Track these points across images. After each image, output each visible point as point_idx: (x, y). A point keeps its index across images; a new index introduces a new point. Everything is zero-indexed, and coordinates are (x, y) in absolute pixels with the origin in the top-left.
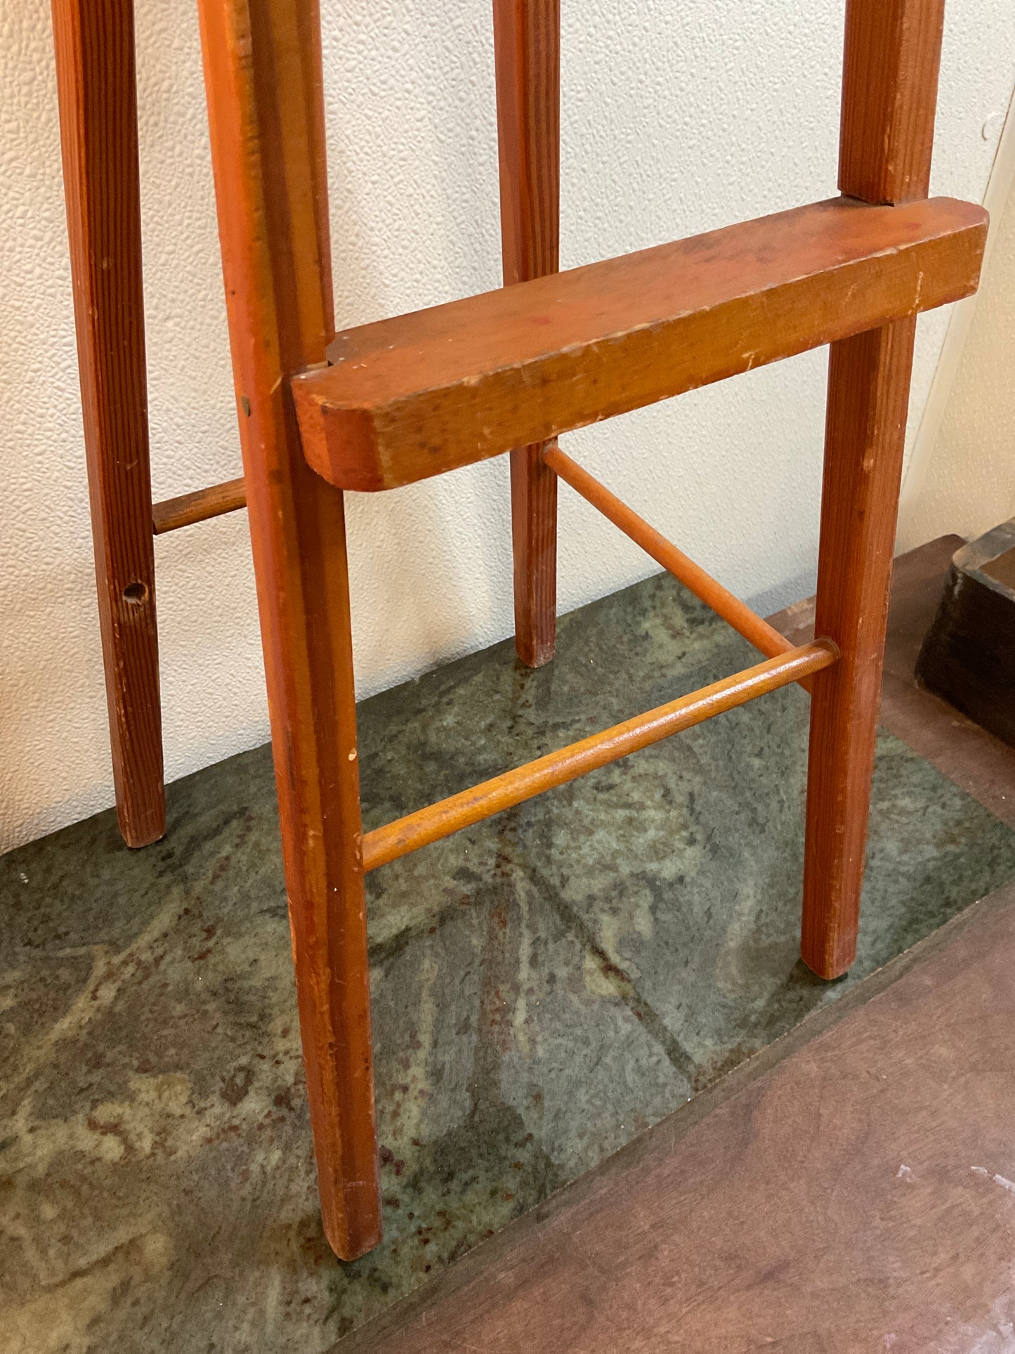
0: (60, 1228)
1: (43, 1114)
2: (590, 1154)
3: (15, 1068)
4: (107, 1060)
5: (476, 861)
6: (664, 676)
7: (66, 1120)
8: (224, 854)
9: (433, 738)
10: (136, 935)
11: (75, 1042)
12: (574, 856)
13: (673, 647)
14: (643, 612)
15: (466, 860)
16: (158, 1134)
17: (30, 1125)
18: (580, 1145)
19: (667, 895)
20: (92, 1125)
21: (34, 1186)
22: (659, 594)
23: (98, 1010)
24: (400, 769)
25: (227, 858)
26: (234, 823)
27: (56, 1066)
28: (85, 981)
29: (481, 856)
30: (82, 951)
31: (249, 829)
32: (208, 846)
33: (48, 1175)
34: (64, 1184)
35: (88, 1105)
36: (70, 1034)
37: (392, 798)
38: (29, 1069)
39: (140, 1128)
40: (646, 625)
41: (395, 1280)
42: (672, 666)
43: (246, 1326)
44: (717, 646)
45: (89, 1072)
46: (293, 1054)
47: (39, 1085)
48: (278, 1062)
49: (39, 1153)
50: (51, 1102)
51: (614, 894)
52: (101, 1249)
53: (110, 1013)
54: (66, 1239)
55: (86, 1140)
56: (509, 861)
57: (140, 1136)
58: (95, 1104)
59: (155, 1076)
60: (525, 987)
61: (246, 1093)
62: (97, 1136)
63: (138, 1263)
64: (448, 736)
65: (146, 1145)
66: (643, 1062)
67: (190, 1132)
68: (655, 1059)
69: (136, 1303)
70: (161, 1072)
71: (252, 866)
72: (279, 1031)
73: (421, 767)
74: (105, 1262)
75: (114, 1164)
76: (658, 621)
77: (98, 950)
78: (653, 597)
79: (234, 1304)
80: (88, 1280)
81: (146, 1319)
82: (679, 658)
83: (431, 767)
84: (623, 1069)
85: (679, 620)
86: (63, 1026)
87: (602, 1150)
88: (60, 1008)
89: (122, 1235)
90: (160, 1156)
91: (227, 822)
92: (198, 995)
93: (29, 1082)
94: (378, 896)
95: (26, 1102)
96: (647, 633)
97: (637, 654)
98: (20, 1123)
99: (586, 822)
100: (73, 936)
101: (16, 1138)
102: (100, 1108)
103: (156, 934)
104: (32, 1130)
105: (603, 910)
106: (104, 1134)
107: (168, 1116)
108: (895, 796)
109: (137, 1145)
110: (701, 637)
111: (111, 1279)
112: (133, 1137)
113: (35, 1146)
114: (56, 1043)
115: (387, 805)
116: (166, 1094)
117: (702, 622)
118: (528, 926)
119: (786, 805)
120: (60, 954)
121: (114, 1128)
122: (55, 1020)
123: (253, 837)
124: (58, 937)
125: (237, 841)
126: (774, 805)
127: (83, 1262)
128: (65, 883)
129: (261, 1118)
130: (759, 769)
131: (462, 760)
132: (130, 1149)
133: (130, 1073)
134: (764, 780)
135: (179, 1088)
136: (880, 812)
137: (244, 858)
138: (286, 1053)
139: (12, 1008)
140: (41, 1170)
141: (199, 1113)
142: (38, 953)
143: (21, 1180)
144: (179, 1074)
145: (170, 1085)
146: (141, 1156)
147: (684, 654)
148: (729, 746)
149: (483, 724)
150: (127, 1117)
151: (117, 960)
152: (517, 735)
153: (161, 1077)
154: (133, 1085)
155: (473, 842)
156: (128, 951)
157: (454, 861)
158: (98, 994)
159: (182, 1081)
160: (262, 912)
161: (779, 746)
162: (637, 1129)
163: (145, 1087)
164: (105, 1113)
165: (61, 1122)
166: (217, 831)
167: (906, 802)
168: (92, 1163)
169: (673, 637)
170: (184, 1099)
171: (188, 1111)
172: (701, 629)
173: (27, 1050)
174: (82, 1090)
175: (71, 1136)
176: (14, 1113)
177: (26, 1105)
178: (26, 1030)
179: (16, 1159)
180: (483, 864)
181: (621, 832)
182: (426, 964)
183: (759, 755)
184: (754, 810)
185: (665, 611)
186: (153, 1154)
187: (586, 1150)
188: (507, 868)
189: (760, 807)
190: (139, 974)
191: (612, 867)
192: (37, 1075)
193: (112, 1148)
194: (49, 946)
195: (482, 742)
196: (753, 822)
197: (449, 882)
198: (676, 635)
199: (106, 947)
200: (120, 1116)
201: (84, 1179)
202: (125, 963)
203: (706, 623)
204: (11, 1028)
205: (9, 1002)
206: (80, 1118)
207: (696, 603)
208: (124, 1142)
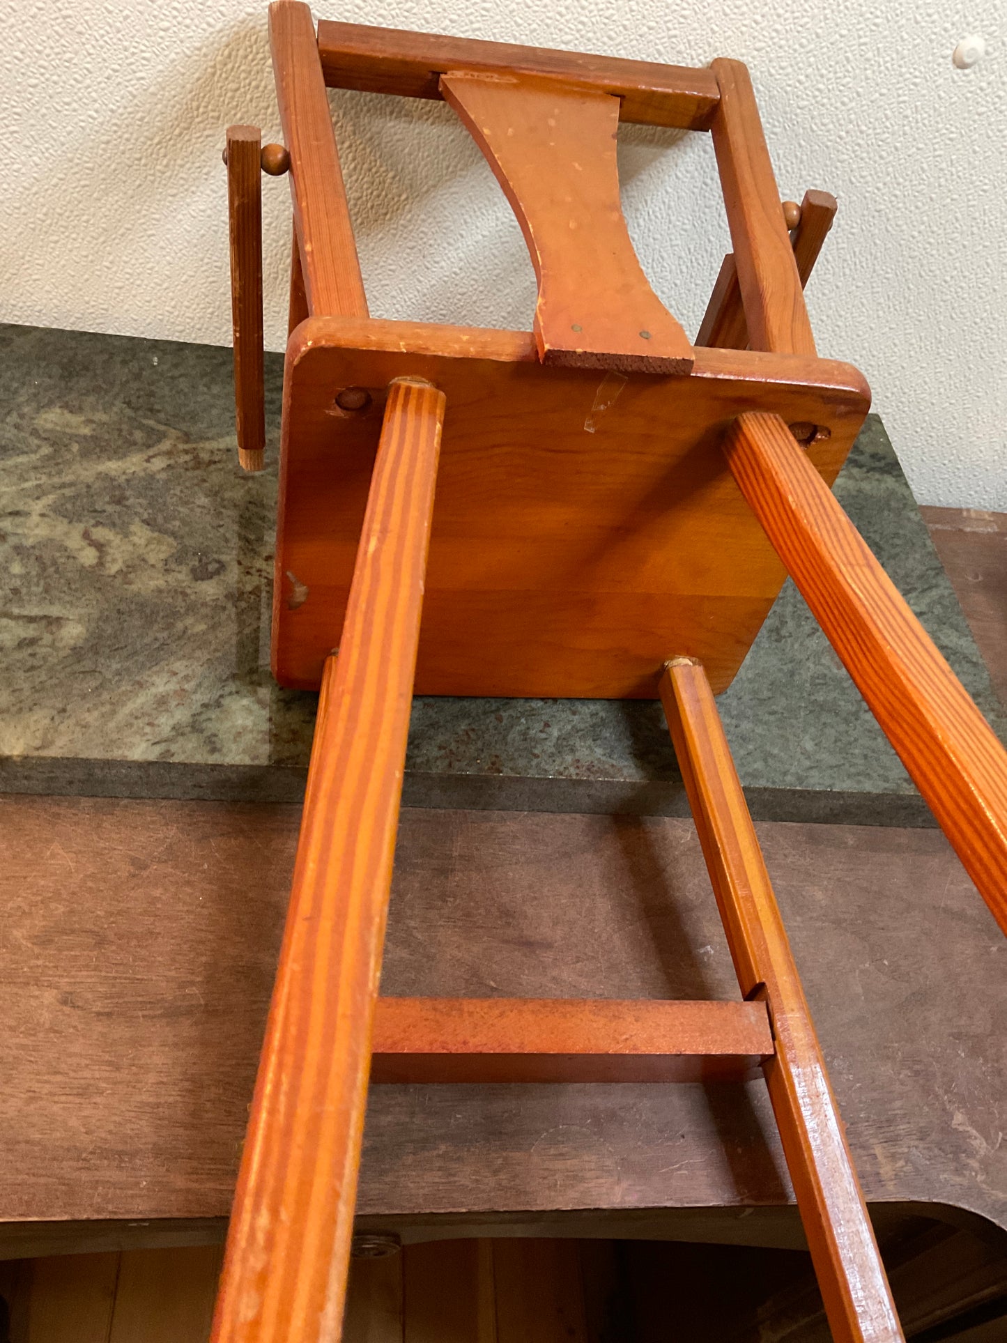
0: (17, 583)
1: (59, 510)
2: (438, 763)
3: (59, 473)
4: (128, 503)
7: (70, 522)
10: (208, 439)
11: (112, 480)
16: (128, 567)
17: (44, 511)
18: (435, 753)
20: (86, 535)
21: (18, 549)
23: (145, 470)
27: (88, 487)
28: (149, 447)
30: (162, 428)
33: (33, 547)
34: (39, 559)
35: (92, 522)
36: (113, 473)
38: (68, 478)
39: (118, 556)
41: (225, 750)
43: (96, 714)
44: (860, 491)
45: (109, 503)
46: (264, 574)
47: (68, 492)
48: (248, 573)
49: (37, 531)
50: (69, 506)
52: (35, 611)
53: (152, 477)
54: (15, 591)
55: (74, 541)
57: (114, 560)
58: (98, 524)
59: (153, 531)
61: (211, 578)
62: (84, 543)
63: (52, 633)
65: (113, 569)
66: (532, 732)
67: (151, 578)
68: (543, 736)
69: (33, 655)
70: (160, 531)
72: (265, 554)
74: (31, 620)
75: (83, 567)
77: (173, 433)
79: (100, 695)
80: (12, 623)
81: (33, 668)
84: (512, 727)
86: (112, 466)
87: (450, 765)
88: (119, 454)
89: (55, 611)
90: (118, 582)
92: (223, 500)
93: (63, 486)
95: (51, 497)
98: (38, 507)
100: (162, 416)
101: (28, 514)
102: (100, 528)
103: (222, 446)
104: (43, 515)
106: (90, 545)
107: (144, 560)
109: (107, 565)
110: (850, 476)
111: (30, 631)
112: (109, 558)
113: (37, 526)
114: (100, 473)
116: (153, 546)
117: (861, 466)
119: (818, 634)
120: (145, 422)
121: (100, 547)
122: (109, 459)
124: (151, 410)
126: (807, 629)
127: (16, 611)
128: (181, 380)
129: (208, 599)
132: (101, 564)
133: (137, 519)
135: (164, 548)
138: (259, 571)
139: (85, 437)
140: (29, 542)
141: (166, 570)
142: (129, 412)
143: (12, 540)
144: (171, 540)
145: (159, 542)
146: (107, 572)
150: (114, 544)
151: (181, 446)
153: (156, 534)
154: (133, 528)
156: (194, 446)
158: (153, 460)
159: (169, 545)
162: (489, 769)
163: (141, 534)
164: (100, 533)
165: (66, 521)
168: (68, 557)
170: (162, 556)
171: (160, 565)
172: (854, 471)
173: (76, 467)
174: (95, 511)
175: (66, 534)
176: (38, 498)
177: (50, 499)
178: (85, 454)
179: (17, 526)
184: (784, 622)
186: (114, 577)
187: (437, 759)
189: (791, 624)
190: (192, 464)
192: (72, 484)
193: (89, 556)
194: (140, 413)
196: (776, 630)
199: (180, 434)
200: (109, 542)
201: (54, 563)
202: (186, 452)
203: (865, 469)
204: (75, 447)
205: (86, 431)
206: (81, 527)
207: (869, 450)
208: (100, 558)
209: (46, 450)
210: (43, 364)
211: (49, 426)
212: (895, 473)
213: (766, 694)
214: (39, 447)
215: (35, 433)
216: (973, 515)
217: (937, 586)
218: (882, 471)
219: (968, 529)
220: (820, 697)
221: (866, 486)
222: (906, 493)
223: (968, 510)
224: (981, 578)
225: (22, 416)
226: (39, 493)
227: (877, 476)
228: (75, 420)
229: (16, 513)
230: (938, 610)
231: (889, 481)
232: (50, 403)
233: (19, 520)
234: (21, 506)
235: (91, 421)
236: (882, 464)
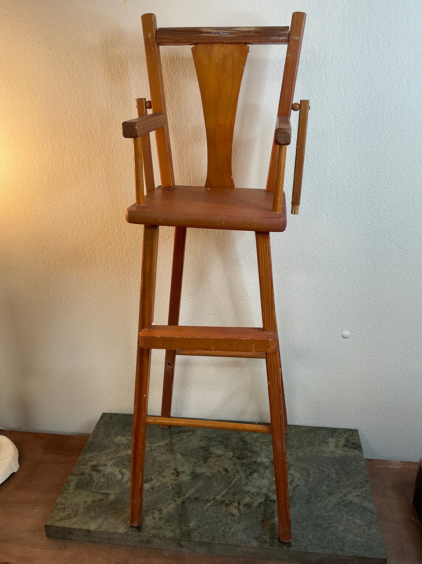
0: (101, 484)
1: (115, 464)
2: (197, 538)
3: (117, 454)
5: (231, 468)
6: (322, 454)
8: (183, 437)
9: (248, 437)
10: (155, 443)
12: (254, 481)
13: (332, 448)
14: (332, 437)
15: (229, 467)
17: (112, 465)
18: (197, 535)
19: (268, 502)
20: (120, 471)
21: (103, 475)
22: (343, 434)
24: (234, 440)
25: (183, 438)
26: (191, 432)
27: (123, 458)
29: (233, 468)
31: (192, 435)
32: (182, 434)
33: (107, 474)
34: (108, 478)
35: (122, 467)
37: (226, 445)
38: (119, 455)
39: (126, 477)
40: (330, 440)
41: (142, 531)
42: (326, 453)
43: (113, 519)
44: (346, 455)
45: (127, 462)
47: (118, 459)
48: (158, 481)
49: (109, 470)
50: (117, 463)
51: (255, 494)
52: (104, 492)
54: (101, 486)
55: (117, 473)
56: (238, 473)
57: (125, 478)
58: (124, 468)
60: (216, 499)
61: (148, 483)
62: (119, 473)
63: (107, 498)
64: (251, 439)
65: (125, 480)
66: (226, 530)
68: (229, 531)
69: (101, 503)
71: (187, 443)
73: (239, 442)
74: (103, 494)
75: (118, 479)
76: (335, 440)
78: (340, 434)
79: (115, 514)
80: (98, 495)
81: (101, 507)
82: (331, 452)
83: (241, 443)
84: (220, 528)
85: (341, 444)
87: (200, 539)
89: (109, 492)
90: (125, 483)
91: (190, 431)
92: (156, 460)
93: (117, 458)
94: (204, 463)
95: (114, 460)
96: (328, 442)
97: (320, 445)
98: (110, 463)
99: (265, 476)
101: (107, 465)
102: (124, 469)
103: (158, 445)
105: (249, 496)
106: (120, 474)
108: (356, 518)
110: (344, 450)
111: (101, 497)
112: (124, 477)
113: (109, 468)
115: (224, 446)
118: (229, 488)
119: (321, 502)
121: (123, 474)
123: (191, 437)
125: (188, 436)
126: (318, 500)
127: (100, 491)
128: (152, 426)
129: (146, 489)
130: (324, 490)
131: (250, 446)
132: (122, 479)
134: (322, 493)
136: (347, 519)
137: (186, 440)
138: (161, 481)
139: (125, 444)
140: (107, 473)
143: (102, 472)
146: (123, 481)
147: (333, 452)
148: (321, 480)
149: (262, 441)
150: (126, 473)
152: (268, 448)
155: (234, 464)
157: (227, 466)
160: (180, 452)
161: (336, 488)
162: (211, 540)
165: (116, 467)
166: (186, 432)
167: (358, 521)
168: (115, 477)
169: (335, 446)
172: (346, 449)
173: (121, 452)
174: (124, 464)
175: (115, 471)
176: (111, 461)
178: (124, 448)
179: (104, 469)
180: (232, 470)
181: (271, 483)
182: (201, 482)
183: (327, 487)
184: (311, 498)
185: (340, 439)
186: (124, 482)
187: (197, 536)
188: (236, 474)
189: (313, 498)
190: (150, 450)
191: (261, 489)
192: (120, 457)
193: (119, 477)
195: (258, 445)
196: (308, 500)
197: (221, 469)
198: (337, 446)
199: (148, 442)
201: (111, 479)
202: (149, 447)
203: (349, 448)
204: (122, 447)
205: (125, 442)
206: (119, 469)
207: (352, 441)
208: (122, 477)
209: (115, 448)
210: (119, 424)
211: (117, 441)
212: (360, 449)
213: (300, 521)
214: (114, 447)
215: (113, 443)
216: (393, 462)
217: (365, 486)
218: (355, 448)
219: (390, 467)
220: (317, 522)
221: (348, 453)
222: (362, 455)
223: (392, 461)
224: (391, 484)
225: (111, 439)
226: (112, 459)
227: (353, 450)
228: (123, 439)
229: (105, 465)
230: (364, 495)
231: (357, 452)
232: (119, 434)
233: (105, 467)
234: (106, 464)
235: (127, 439)
236: (355, 446)
